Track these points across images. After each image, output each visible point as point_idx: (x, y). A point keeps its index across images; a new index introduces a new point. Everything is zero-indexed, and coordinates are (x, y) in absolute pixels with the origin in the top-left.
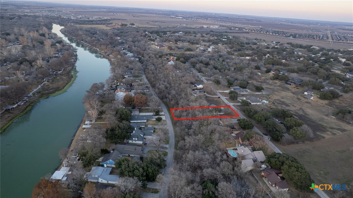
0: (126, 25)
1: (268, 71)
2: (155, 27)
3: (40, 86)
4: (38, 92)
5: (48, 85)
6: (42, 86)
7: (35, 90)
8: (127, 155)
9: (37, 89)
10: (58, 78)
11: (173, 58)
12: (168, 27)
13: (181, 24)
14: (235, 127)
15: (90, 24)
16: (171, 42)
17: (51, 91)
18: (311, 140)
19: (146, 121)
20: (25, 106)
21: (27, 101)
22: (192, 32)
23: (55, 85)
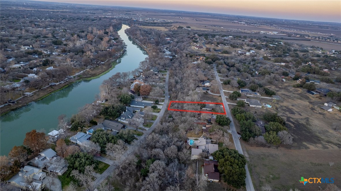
0: (182, 28)
1: (296, 79)
2: (209, 30)
3: (82, 72)
4: (78, 76)
5: (89, 71)
6: (84, 72)
7: (77, 74)
8: (110, 129)
9: (79, 73)
10: (99, 67)
11: (202, 59)
12: (222, 31)
13: (238, 29)
14: (211, 122)
15: (152, 26)
16: (213, 45)
17: (89, 76)
18: (288, 147)
19: (143, 107)
20: (64, 85)
21: (67, 81)
22: (242, 37)
23: (93, 72)
